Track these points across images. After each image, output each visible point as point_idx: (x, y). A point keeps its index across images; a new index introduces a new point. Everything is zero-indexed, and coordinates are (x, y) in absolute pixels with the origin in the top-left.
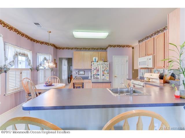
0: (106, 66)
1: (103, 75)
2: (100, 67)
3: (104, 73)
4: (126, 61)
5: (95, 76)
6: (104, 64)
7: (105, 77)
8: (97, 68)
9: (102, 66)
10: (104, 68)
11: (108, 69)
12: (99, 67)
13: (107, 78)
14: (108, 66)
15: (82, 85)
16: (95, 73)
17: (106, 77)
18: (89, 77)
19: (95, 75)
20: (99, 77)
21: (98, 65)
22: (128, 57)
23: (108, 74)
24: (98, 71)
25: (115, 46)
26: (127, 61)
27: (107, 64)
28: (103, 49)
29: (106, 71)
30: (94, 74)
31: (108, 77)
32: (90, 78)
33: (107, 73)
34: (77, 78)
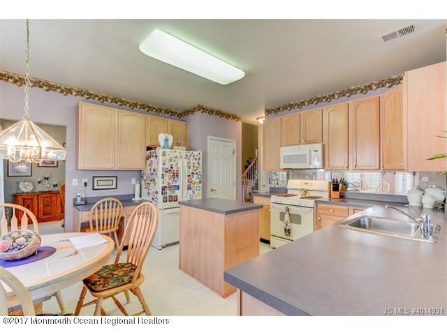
0: (196, 162)
1: (189, 188)
2: (182, 165)
3: (190, 181)
4: (231, 153)
5: (169, 193)
6: (192, 157)
7: (194, 192)
8: (175, 168)
9: (186, 162)
10: (192, 167)
11: (200, 169)
12: (180, 165)
13: (199, 195)
14: (200, 162)
15: (116, 228)
16: (169, 184)
17: (196, 192)
18: (134, 196)
19: (167, 190)
20: (177, 193)
21: (176, 157)
22: (235, 142)
23: (200, 185)
24: (176, 175)
25: (211, 112)
26: (234, 152)
27: (198, 158)
28: (173, 113)
29: (195, 175)
30: (166, 185)
31: (200, 191)
32: (137, 198)
33: (198, 181)
34: (104, 203)
